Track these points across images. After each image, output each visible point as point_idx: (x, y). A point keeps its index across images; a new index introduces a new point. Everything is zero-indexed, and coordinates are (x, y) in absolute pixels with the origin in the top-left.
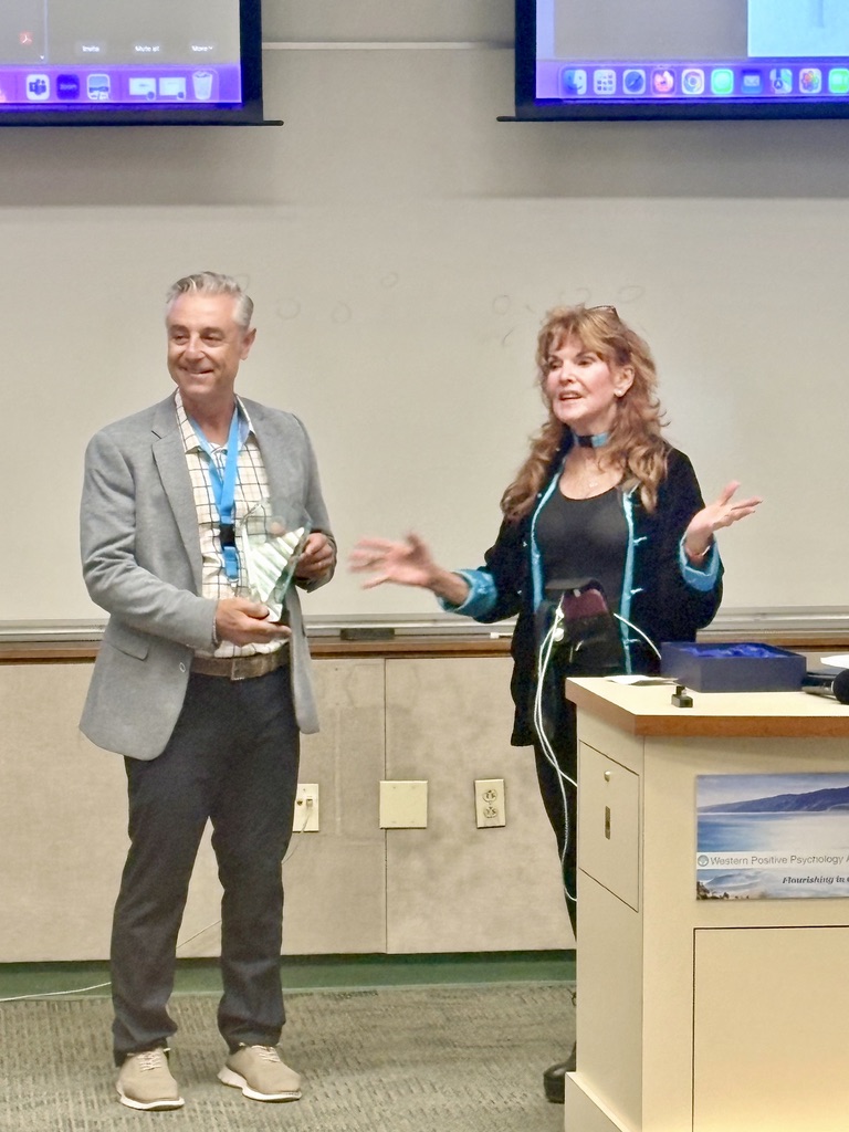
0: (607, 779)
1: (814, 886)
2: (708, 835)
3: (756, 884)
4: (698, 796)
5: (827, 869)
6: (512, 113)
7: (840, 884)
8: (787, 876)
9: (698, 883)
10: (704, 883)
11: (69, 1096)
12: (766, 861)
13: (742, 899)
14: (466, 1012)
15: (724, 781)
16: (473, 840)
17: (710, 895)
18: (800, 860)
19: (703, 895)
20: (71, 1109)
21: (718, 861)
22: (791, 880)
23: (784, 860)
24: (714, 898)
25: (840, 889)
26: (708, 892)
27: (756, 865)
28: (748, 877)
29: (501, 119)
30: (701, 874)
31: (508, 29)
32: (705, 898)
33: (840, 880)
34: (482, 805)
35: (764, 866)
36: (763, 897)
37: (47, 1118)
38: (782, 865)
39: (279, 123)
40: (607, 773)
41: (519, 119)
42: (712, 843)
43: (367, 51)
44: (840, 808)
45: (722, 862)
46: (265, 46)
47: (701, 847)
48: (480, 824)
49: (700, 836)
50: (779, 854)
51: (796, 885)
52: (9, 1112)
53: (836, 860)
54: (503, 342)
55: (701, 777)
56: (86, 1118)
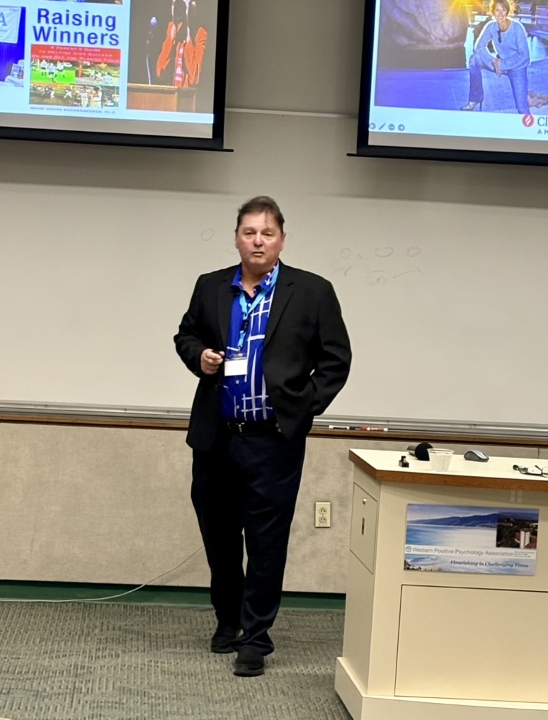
0: (364, 503)
2: (412, 536)
3: (436, 563)
4: (408, 515)
5: (474, 558)
6: (355, 152)
7: (481, 566)
8: (453, 560)
9: (405, 561)
10: (408, 561)
11: (81, 653)
12: (442, 551)
13: (428, 571)
14: (301, 623)
15: (422, 508)
16: (312, 534)
17: (411, 567)
18: (460, 552)
19: (407, 567)
20: (80, 659)
21: (416, 550)
22: (455, 562)
23: (452, 552)
24: (413, 569)
25: (480, 569)
26: (409, 565)
27: (437, 553)
28: (432, 559)
29: (348, 155)
30: (407, 556)
31: (356, 108)
32: (408, 569)
33: (481, 564)
34: (318, 515)
35: (441, 554)
36: (440, 570)
37: (66, 663)
38: (450, 554)
39: (232, 151)
40: (365, 500)
41: (358, 155)
42: (415, 540)
44: (483, 526)
45: (418, 550)
46: (226, 110)
47: (408, 542)
48: (317, 525)
49: (407, 536)
50: (450, 549)
51: (457, 565)
52: (47, 659)
53: (480, 553)
55: (409, 505)
56: (86, 665)
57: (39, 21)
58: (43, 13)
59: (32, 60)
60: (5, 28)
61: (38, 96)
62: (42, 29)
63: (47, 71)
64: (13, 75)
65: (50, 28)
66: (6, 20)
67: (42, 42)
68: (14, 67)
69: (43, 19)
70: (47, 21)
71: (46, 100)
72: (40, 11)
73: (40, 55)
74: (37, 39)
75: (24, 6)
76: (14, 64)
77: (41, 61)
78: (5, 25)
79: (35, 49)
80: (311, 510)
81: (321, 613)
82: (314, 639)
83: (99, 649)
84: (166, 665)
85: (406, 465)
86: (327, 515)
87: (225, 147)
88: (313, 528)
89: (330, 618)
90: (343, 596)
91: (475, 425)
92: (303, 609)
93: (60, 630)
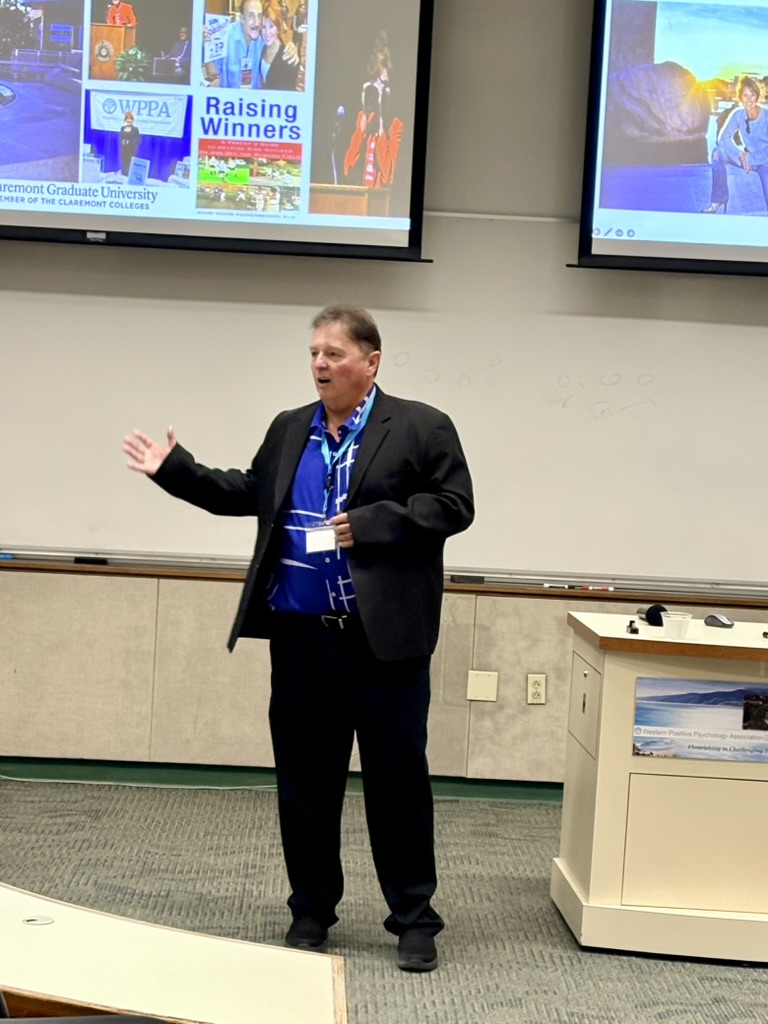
1: (707, 751)
2: (642, 715)
3: (670, 748)
4: (638, 691)
5: (717, 742)
6: (576, 262)
7: (725, 752)
8: (691, 744)
9: (634, 745)
10: (638, 745)
11: (252, 850)
12: (678, 734)
13: (662, 757)
14: (510, 817)
15: (654, 682)
17: (641, 753)
18: (700, 735)
19: (636, 752)
20: (251, 857)
21: (646, 732)
22: (693, 747)
23: (690, 734)
24: (644, 755)
25: (724, 755)
26: (639, 750)
27: (672, 736)
28: (667, 743)
29: (568, 266)
30: (636, 739)
31: (577, 210)
32: (638, 754)
33: (725, 749)
34: (531, 690)
35: (677, 737)
36: (675, 756)
37: (235, 862)
38: (688, 737)
39: (431, 261)
41: (579, 266)
42: (644, 720)
43: (491, 220)
44: (728, 704)
45: (650, 732)
46: (425, 213)
47: (637, 722)
48: (529, 702)
49: (636, 715)
50: (687, 731)
51: (697, 750)
53: (723, 737)
54: (564, 404)
55: (639, 678)
56: (258, 864)
57: (208, 112)
58: (213, 102)
59: (199, 157)
60: (168, 119)
61: (205, 199)
62: (211, 121)
63: (217, 169)
64: (177, 175)
65: (220, 120)
66: (170, 111)
67: (211, 136)
68: (179, 165)
69: (213, 110)
70: (217, 112)
71: (215, 204)
72: (209, 99)
73: (209, 151)
74: (206, 132)
75: (190, 93)
76: (179, 162)
77: (210, 157)
78: (168, 116)
79: (203, 144)
80: (522, 683)
81: (534, 805)
82: (526, 836)
83: (273, 845)
84: (351, 865)
85: (635, 631)
86: (542, 690)
87: (423, 257)
88: (524, 704)
89: (544, 812)
90: (560, 786)
91: (717, 584)
92: (514, 801)
93: (227, 823)
